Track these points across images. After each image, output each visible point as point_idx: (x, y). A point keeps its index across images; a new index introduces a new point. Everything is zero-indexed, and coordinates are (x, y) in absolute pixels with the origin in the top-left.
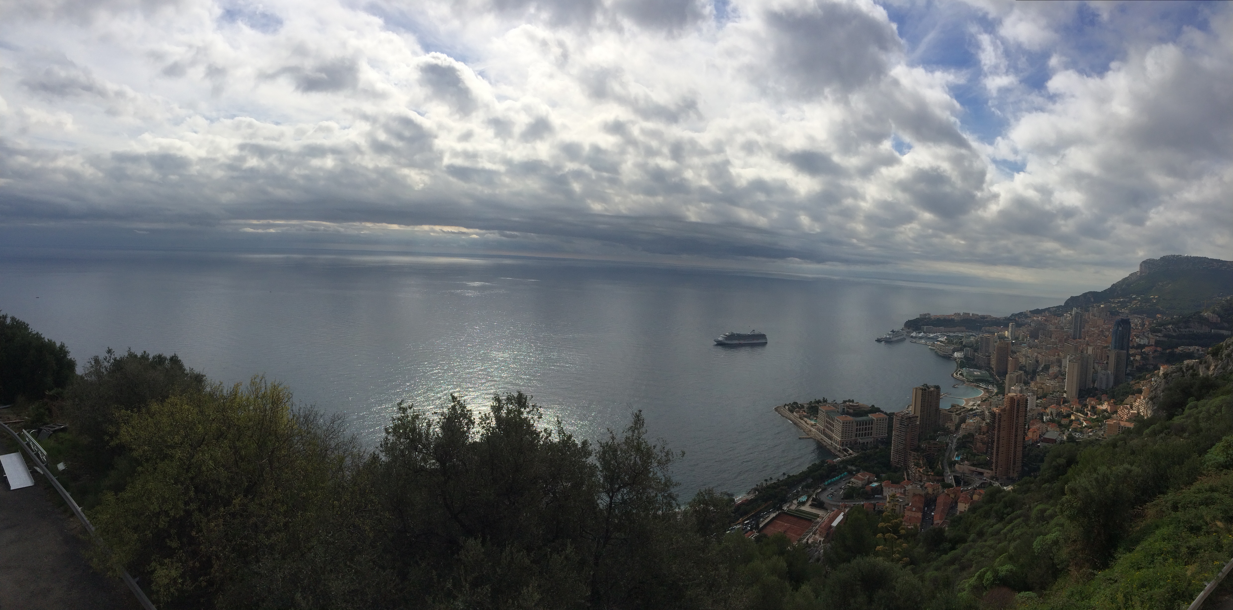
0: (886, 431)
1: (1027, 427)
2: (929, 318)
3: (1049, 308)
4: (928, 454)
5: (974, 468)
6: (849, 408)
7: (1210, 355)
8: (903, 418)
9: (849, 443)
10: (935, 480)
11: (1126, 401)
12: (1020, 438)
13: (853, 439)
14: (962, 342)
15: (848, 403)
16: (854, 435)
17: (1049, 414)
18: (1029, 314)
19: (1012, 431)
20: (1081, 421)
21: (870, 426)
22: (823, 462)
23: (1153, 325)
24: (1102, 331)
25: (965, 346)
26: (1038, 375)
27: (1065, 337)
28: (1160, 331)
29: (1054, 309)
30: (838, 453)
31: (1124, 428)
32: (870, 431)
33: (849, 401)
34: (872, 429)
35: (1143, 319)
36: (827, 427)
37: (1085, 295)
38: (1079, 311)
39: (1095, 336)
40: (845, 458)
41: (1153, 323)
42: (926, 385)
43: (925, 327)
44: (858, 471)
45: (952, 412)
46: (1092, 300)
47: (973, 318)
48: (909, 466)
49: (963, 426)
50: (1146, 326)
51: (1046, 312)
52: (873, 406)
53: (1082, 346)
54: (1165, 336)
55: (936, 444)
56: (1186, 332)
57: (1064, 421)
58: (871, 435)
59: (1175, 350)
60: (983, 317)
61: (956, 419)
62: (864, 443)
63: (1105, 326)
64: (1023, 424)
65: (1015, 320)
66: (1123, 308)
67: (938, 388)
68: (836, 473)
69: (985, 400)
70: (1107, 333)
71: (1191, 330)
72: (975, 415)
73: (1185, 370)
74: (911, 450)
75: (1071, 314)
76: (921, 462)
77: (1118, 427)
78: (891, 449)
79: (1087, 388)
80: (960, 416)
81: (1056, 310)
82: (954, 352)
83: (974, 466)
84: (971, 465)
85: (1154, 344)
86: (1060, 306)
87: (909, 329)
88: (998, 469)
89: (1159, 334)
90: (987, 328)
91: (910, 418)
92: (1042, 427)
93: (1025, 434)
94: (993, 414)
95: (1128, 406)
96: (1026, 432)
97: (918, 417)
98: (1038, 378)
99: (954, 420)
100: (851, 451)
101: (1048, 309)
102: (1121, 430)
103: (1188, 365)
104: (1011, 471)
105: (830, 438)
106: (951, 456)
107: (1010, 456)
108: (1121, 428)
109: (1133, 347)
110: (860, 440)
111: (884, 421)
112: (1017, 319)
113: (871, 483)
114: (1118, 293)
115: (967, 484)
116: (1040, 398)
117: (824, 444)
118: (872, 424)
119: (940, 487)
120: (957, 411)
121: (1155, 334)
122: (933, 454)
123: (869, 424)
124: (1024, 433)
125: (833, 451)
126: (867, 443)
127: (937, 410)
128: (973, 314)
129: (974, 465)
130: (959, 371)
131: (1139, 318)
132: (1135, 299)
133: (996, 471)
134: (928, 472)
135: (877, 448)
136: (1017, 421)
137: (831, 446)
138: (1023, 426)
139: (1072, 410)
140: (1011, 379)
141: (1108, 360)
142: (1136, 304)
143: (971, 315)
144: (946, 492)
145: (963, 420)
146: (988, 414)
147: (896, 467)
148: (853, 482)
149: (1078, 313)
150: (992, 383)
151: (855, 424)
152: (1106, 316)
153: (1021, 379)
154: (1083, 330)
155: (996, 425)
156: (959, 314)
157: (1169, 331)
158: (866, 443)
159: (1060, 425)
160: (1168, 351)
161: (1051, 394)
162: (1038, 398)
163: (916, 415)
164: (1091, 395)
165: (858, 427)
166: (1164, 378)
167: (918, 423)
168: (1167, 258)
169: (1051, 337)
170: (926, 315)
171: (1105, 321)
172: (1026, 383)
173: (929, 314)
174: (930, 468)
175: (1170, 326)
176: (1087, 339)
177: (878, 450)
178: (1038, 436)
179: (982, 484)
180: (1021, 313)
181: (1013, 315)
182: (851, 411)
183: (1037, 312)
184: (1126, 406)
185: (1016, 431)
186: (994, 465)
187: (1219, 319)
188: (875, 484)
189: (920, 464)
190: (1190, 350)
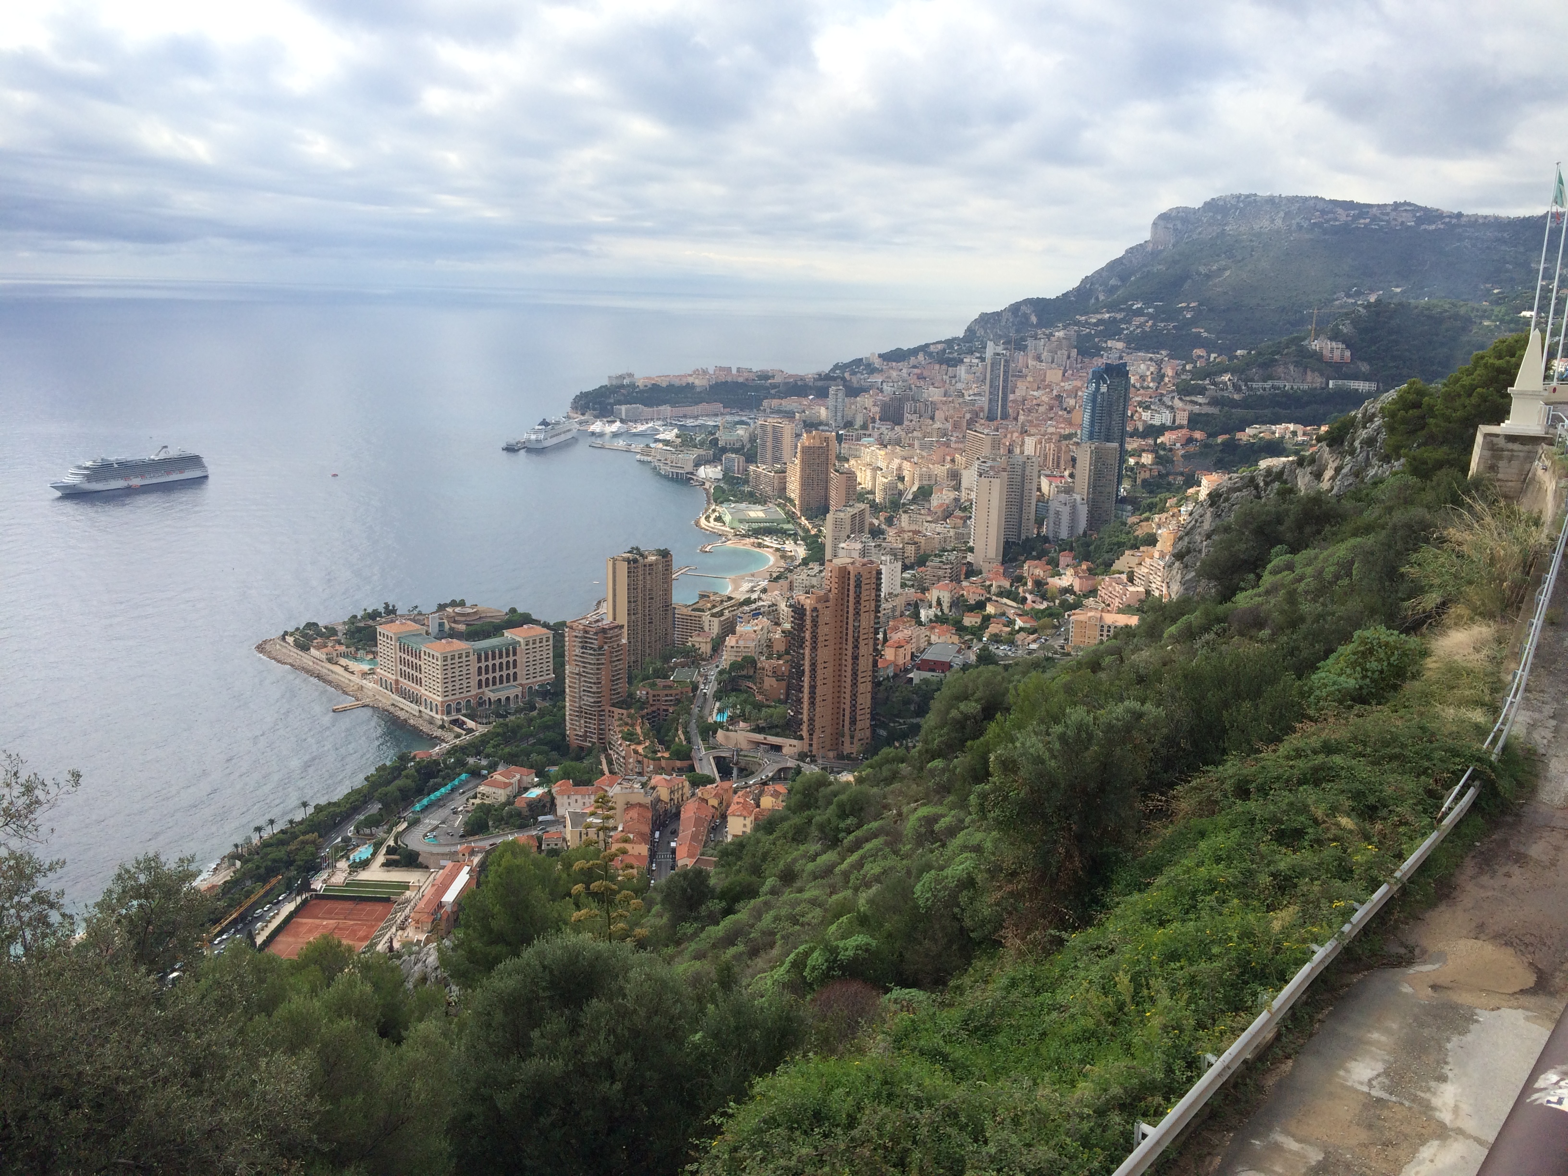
0: (552, 667)
1: (880, 636)
2: (633, 386)
3: (927, 345)
4: (654, 712)
5: (759, 737)
6: (455, 622)
7: (1324, 444)
8: (586, 632)
9: (463, 703)
10: (673, 769)
11: (1118, 565)
12: (865, 663)
13: (473, 693)
14: (717, 439)
15: (449, 610)
16: (474, 683)
17: (934, 603)
18: (877, 362)
19: (844, 646)
20: (1011, 617)
21: (511, 659)
22: (403, 759)
23: (1183, 377)
24: (1059, 397)
25: (724, 450)
26: (905, 512)
27: (968, 416)
28: (1202, 391)
29: (940, 347)
30: (439, 733)
31: (1112, 630)
32: (511, 671)
33: (454, 604)
34: (515, 666)
35: (1159, 363)
36: (403, 674)
37: (1015, 308)
38: (1000, 349)
39: (1042, 409)
40: (457, 741)
41: (1184, 370)
42: (637, 549)
43: (623, 408)
44: (493, 767)
45: (703, 611)
46: (1034, 319)
47: (741, 380)
48: (610, 743)
49: (730, 641)
50: (1166, 379)
51: (921, 356)
52: (513, 611)
53: (1009, 436)
54: (1214, 402)
55: (670, 687)
56: (1264, 389)
57: (970, 620)
58: (515, 679)
59: (1239, 435)
60: (765, 376)
61: (713, 627)
62: (500, 700)
63: (1067, 385)
64: (872, 630)
65: (843, 379)
66: (1111, 336)
67: (665, 554)
68: (439, 780)
69: (778, 578)
70: (1072, 402)
71: (1277, 383)
72: (756, 614)
73: (1262, 484)
74: (613, 705)
75: (983, 359)
76: (638, 730)
77: (1099, 628)
78: (564, 707)
79: (1023, 537)
80: (722, 619)
81: (944, 350)
82: (697, 465)
83: (759, 733)
84: (753, 731)
85: (1185, 422)
86: (954, 339)
87: (583, 414)
88: (815, 737)
89: (1200, 399)
90: (775, 403)
91: (604, 631)
92: (919, 636)
93: (878, 653)
94: (798, 611)
95: (1124, 577)
96: (879, 647)
97: (622, 627)
98: (905, 517)
99: (706, 628)
100: (470, 724)
101: (924, 348)
102: (1105, 633)
103: (1269, 471)
104: (847, 740)
105: (416, 700)
106: (706, 711)
107: (842, 706)
108: (1105, 629)
109: (1135, 434)
110: (490, 694)
111: (544, 643)
112: (847, 375)
113: (526, 789)
114: (1097, 299)
115: (745, 772)
116: (911, 567)
117: (402, 715)
118: (515, 654)
119: (687, 784)
120: (714, 606)
121: (1188, 398)
122: (665, 710)
123: (508, 655)
124: (875, 650)
125: (426, 728)
126: (508, 698)
127: (667, 606)
128: (739, 370)
129: (758, 730)
130: (714, 511)
131: (1151, 359)
132: (1139, 313)
133: (811, 740)
134: (655, 752)
135: (533, 708)
136: (856, 624)
137: (421, 717)
138: (872, 635)
139: (989, 593)
140: (838, 524)
141: (1073, 467)
142: (1141, 326)
143: (734, 371)
144: (700, 794)
145: (729, 628)
146: (786, 609)
147: (581, 748)
148: (483, 795)
149: (998, 354)
150: (795, 537)
151: (473, 658)
152: (1069, 357)
153: (862, 522)
154: (1011, 397)
155: (808, 635)
156: (705, 372)
157: (1222, 390)
158: (503, 699)
159: (960, 629)
160: (1220, 439)
161: (936, 556)
162: (905, 568)
163: (619, 622)
164: (1034, 553)
165: (483, 665)
166: (1211, 506)
167: (624, 641)
168: (1221, 203)
169: (932, 418)
170: (622, 377)
171: (1065, 371)
172: (876, 533)
173: (630, 375)
174: (661, 742)
175: (1226, 378)
176: (1021, 418)
177: (535, 713)
178: (908, 657)
179: (780, 770)
180: (858, 362)
181: (836, 367)
182: (462, 627)
183: (896, 356)
184: (1117, 576)
185: (856, 647)
186: (805, 727)
187: (1348, 353)
188: (535, 793)
189: (637, 734)
190: (1274, 433)
